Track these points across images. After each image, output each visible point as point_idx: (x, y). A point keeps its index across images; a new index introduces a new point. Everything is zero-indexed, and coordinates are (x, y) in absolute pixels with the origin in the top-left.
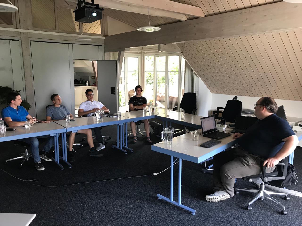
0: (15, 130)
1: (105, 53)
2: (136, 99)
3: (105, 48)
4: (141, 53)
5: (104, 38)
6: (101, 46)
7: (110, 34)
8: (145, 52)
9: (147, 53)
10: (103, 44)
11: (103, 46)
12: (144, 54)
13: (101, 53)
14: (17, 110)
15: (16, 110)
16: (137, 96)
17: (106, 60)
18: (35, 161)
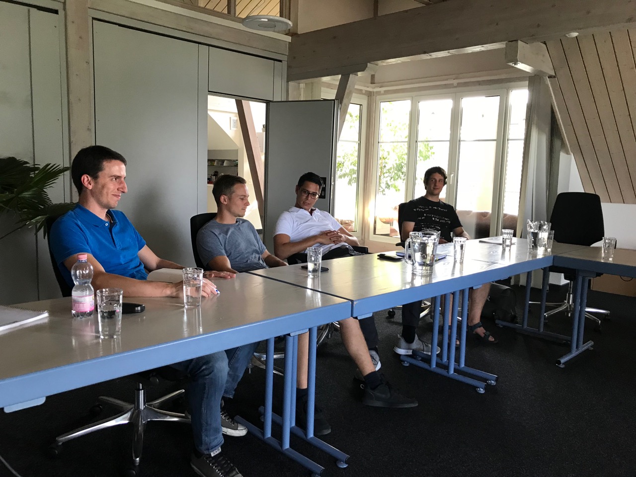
0: (143, 309)
1: (288, 82)
2: (429, 208)
3: (289, 67)
4: (370, 95)
5: (288, 39)
6: (280, 61)
7: (301, 31)
8: (382, 89)
9: (386, 92)
10: (285, 58)
11: (285, 64)
12: (378, 97)
13: (280, 83)
14: (112, 225)
15: (107, 224)
16: (430, 198)
17: (290, 100)
18: (203, 448)
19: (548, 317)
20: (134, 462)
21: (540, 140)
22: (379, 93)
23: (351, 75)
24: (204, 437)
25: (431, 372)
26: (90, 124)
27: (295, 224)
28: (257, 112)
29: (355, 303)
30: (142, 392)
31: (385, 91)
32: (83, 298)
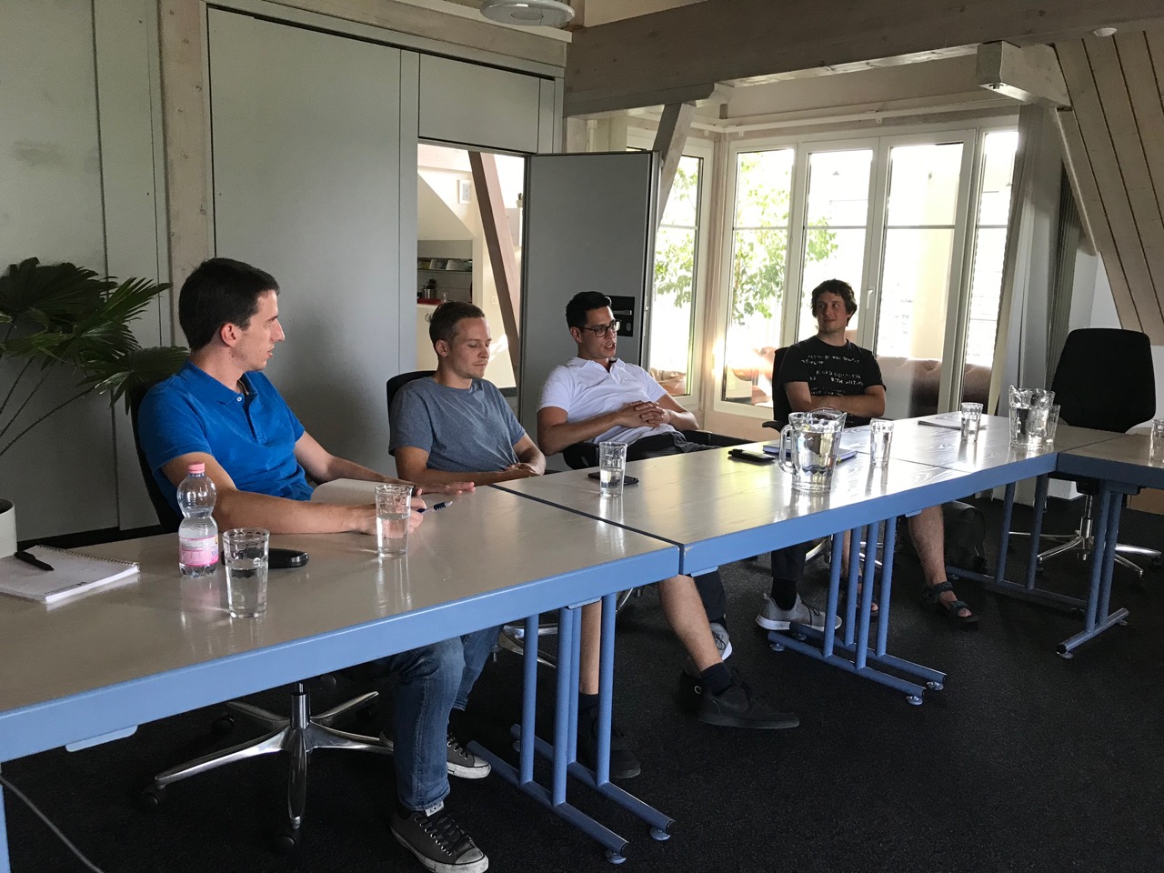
1: (565, 116)
2: (823, 359)
3: (568, 90)
4: (718, 139)
5: (567, 37)
6: (551, 78)
7: (589, 22)
8: (741, 130)
9: (749, 135)
10: (561, 73)
11: (560, 83)
12: (733, 144)
13: (550, 121)
14: (248, 400)
15: (239, 399)
16: (827, 341)
17: (569, 151)
18: (413, 800)
19: (1043, 561)
20: (291, 823)
21: (1038, 228)
22: (734, 136)
23: (683, 105)
24: (415, 781)
25: (825, 665)
26: (204, 200)
27: (577, 389)
28: (508, 174)
29: (686, 549)
30: (303, 699)
31: (746, 133)
32: (198, 542)
